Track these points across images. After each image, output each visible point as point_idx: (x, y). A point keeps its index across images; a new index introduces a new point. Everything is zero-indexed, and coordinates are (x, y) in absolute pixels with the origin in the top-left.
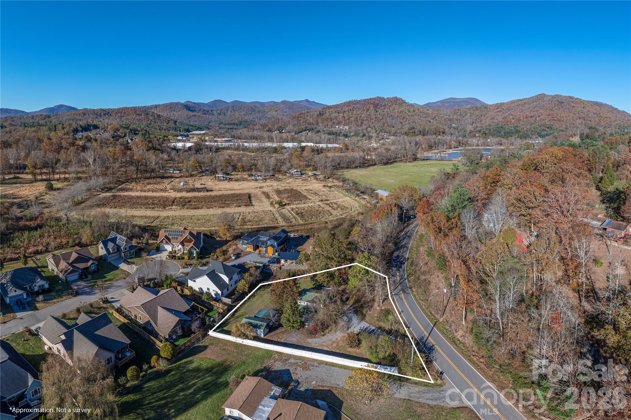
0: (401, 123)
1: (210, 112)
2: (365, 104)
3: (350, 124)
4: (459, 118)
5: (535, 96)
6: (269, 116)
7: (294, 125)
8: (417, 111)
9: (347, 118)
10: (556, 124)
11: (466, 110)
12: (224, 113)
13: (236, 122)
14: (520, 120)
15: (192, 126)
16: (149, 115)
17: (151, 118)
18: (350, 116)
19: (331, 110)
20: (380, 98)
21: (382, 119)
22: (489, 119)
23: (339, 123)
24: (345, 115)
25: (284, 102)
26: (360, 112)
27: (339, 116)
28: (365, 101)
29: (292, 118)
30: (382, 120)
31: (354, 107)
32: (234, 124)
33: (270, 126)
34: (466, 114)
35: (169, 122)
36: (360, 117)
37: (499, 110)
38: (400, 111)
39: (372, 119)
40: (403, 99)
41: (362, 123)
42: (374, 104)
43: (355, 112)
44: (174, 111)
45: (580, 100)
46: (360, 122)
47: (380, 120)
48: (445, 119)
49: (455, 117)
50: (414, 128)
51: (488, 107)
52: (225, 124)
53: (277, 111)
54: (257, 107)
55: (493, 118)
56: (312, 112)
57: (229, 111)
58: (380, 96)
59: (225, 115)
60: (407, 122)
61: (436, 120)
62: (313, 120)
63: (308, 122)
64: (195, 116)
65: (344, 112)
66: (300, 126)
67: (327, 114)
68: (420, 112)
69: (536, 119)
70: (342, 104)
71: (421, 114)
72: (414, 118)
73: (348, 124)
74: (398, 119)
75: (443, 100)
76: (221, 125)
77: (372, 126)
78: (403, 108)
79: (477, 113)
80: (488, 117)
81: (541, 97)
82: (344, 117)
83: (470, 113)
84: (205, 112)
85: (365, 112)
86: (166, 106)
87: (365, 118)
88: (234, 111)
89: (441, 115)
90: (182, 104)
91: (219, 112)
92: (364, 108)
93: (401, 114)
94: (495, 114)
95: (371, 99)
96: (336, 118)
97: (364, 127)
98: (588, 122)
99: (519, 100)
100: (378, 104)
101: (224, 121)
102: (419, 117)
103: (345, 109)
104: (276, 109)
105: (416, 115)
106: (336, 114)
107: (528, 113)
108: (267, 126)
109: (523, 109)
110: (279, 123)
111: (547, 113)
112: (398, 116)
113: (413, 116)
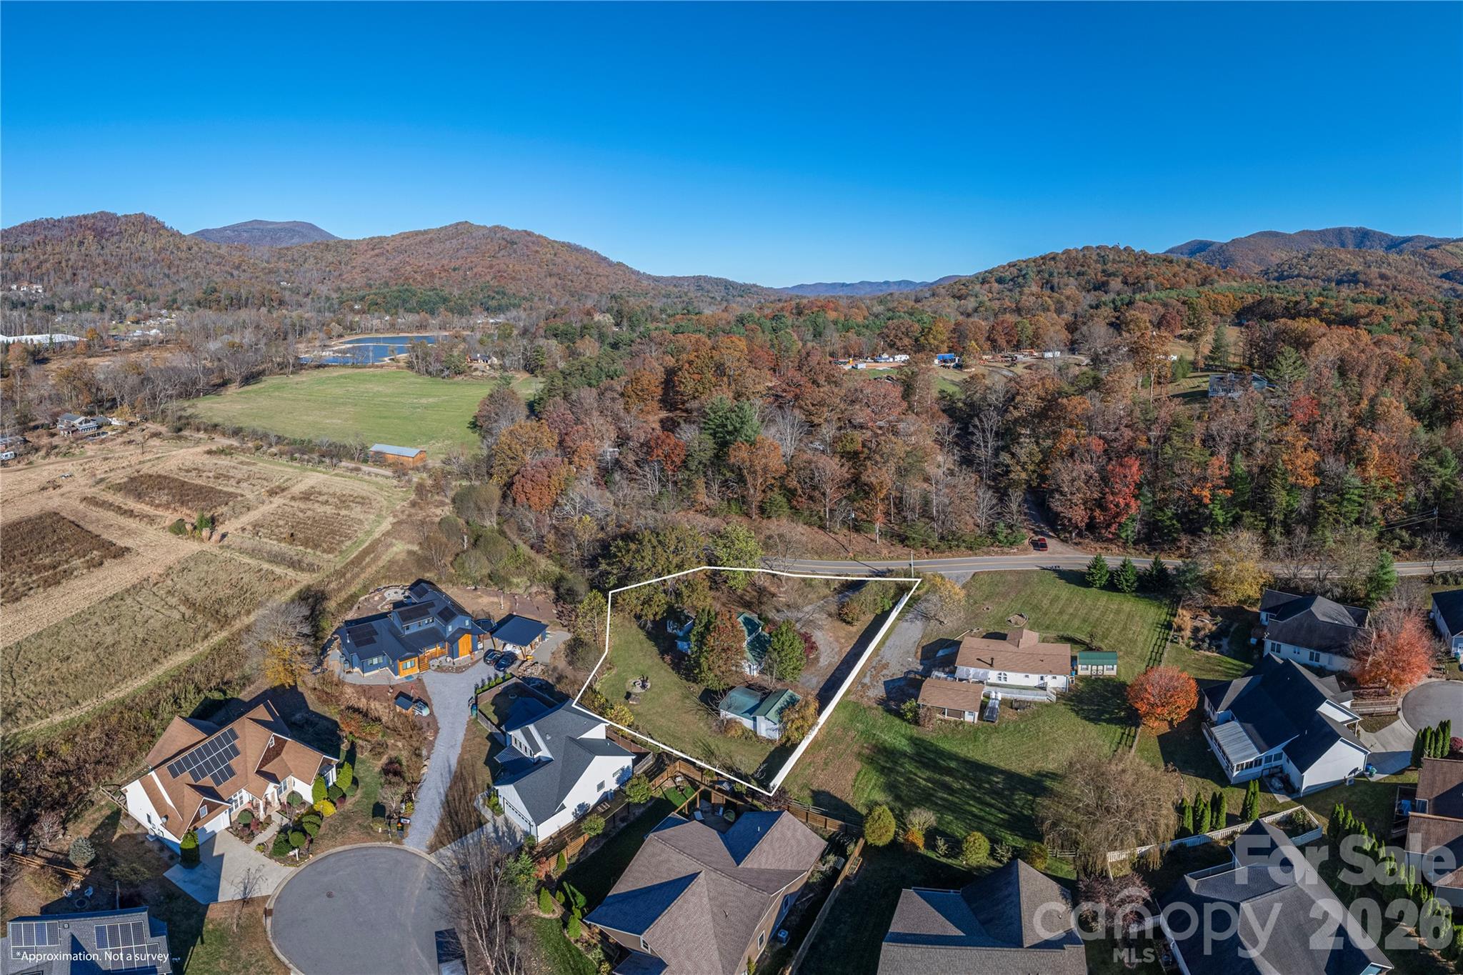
0: (167, 276)
2: (73, 229)
3: (45, 278)
4: (291, 267)
5: (451, 226)
9: (34, 264)
10: (511, 286)
11: (304, 250)
14: (432, 276)
18: (41, 257)
20: (107, 214)
21: (120, 266)
22: (358, 270)
23: (17, 278)
24: (27, 256)
26: (63, 249)
28: (71, 220)
30: (121, 270)
31: (46, 236)
34: (306, 259)
36: (66, 261)
37: (377, 251)
38: (157, 248)
39: (98, 266)
40: (160, 219)
41: (75, 275)
42: (93, 229)
43: (50, 249)
45: (545, 239)
46: (68, 273)
47: (116, 268)
48: (263, 269)
49: (281, 265)
50: (215, 290)
51: (354, 245)
55: (367, 270)
58: (106, 210)
61: (244, 271)
65: (25, 248)
68: (205, 252)
69: (466, 275)
70: (16, 228)
71: (209, 257)
72: (193, 265)
73: (39, 279)
74: (159, 266)
75: (238, 225)
77: (101, 282)
78: (164, 241)
79: (329, 257)
80: (354, 267)
81: (461, 230)
82: (26, 262)
83: (316, 258)
85: (76, 247)
87: (80, 263)
89: (251, 261)
92: (73, 238)
93: (163, 255)
94: (370, 261)
95: (85, 216)
96: (7, 264)
97: (80, 286)
98: (570, 283)
99: (417, 233)
100: (104, 230)
102: (205, 264)
103: (25, 241)
105: (195, 258)
106: (8, 255)
107: (445, 262)
109: (431, 252)
111: (487, 263)
112: (156, 260)
113: (192, 261)
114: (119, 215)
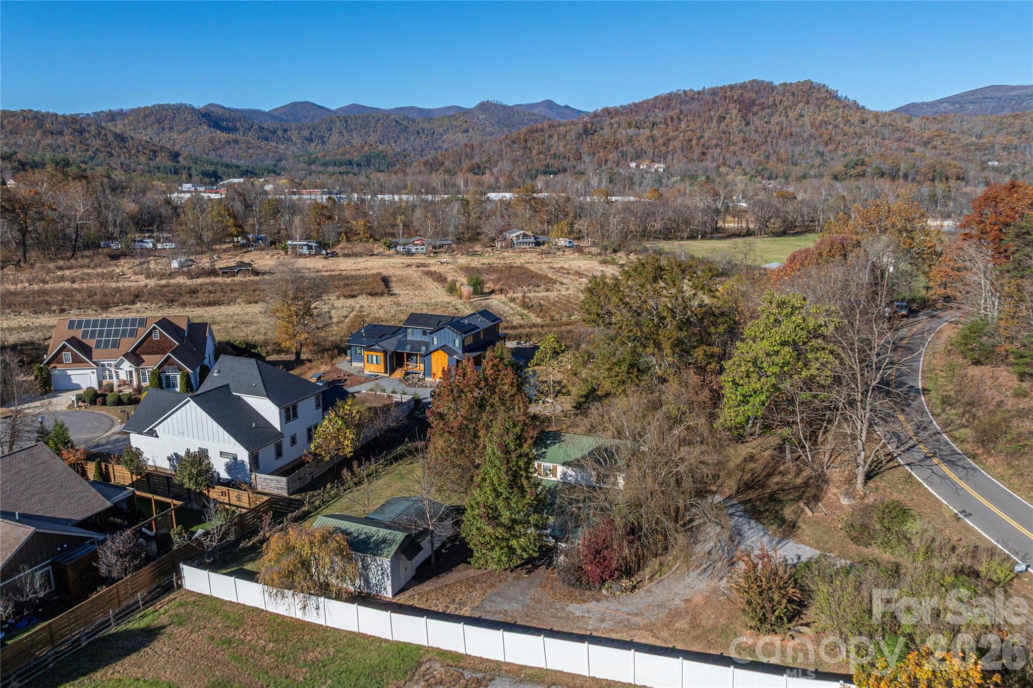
0: (821, 154)
1: (280, 133)
2: (714, 102)
3: (670, 157)
6: (445, 146)
7: (515, 161)
8: (873, 122)
9: (660, 141)
12: (322, 137)
13: (356, 157)
15: (227, 166)
16: (87, 135)
17: (97, 143)
18: (671, 134)
19: (617, 119)
20: (761, 83)
21: (763, 143)
23: (638, 156)
24: (655, 132)
25: (484, 107)
26: (698, 125)
27: (638, 135)
28: (714, 92)
29: (508, 141)
30: (763, 147)
31: (681, 111)
32: (350, 163)
33: (448, 164)
35: (155, 157)
36: (699, 139)
38: (818, 122)
39: (735, 144)
40: (832, 87)
41: (704, 154)
42: (740, 101)
43: (683, 125)
44: (171, 129)
46: (697, 151)
47: (757, 146)
48: (967, 145)
52: (325, 165)
53: (467, 131)
54: (413, 121)
56: (565, 125)
57: (335, 132)
58: (760, 78)
59: (323, 142)
60: (840, 152)
61: (935, 147)
62: (565, 146)
63: (552, 152)
64: (236, 141)
65: (654, 124)
66: (532, 162)
67: (607, 131)
68: (884, 125)
70: (647, 102)
71: (887, 132)
72: (861, 142)
73: (662, 158)
74: (813, 142)
75: (963, 95)
76: (313, 167)
77: (733, 161)
78: (829, 114)
82: (653, 138)
84: (267, 134)
85: (714, 124)
86: (146, 116)
87: (714, 141)
88: (349, 131)
89: (952, 136)
90: (193, 110)
91: (306, 133)
92: (712, 113)
93: (823, 130)
95: (732, 87)
96: (630, 140)
97: (709, 164)
100: (753, 103)
101: (320, 155)
102: (878, 139)
103: (656, 116)
104: (465, 125)
105: (867, 133)
106: (631, 131)
108: (442, 164)
110: (472, 157)
112: (811, 136)
113: (860, 137)
114: (776, 83)
